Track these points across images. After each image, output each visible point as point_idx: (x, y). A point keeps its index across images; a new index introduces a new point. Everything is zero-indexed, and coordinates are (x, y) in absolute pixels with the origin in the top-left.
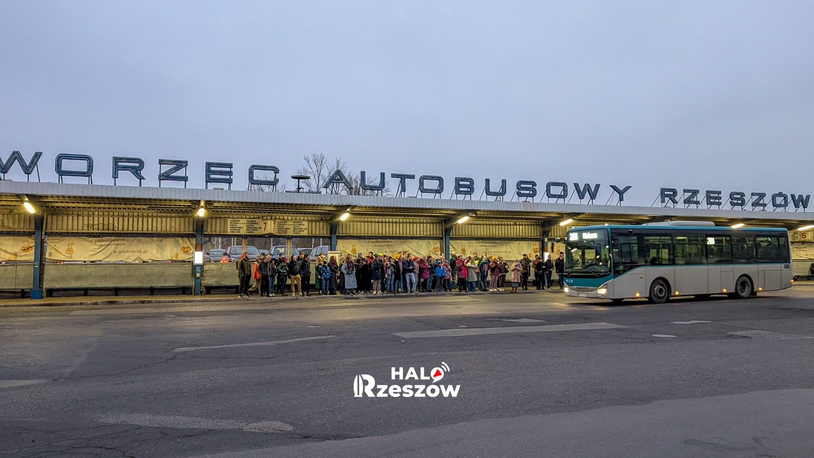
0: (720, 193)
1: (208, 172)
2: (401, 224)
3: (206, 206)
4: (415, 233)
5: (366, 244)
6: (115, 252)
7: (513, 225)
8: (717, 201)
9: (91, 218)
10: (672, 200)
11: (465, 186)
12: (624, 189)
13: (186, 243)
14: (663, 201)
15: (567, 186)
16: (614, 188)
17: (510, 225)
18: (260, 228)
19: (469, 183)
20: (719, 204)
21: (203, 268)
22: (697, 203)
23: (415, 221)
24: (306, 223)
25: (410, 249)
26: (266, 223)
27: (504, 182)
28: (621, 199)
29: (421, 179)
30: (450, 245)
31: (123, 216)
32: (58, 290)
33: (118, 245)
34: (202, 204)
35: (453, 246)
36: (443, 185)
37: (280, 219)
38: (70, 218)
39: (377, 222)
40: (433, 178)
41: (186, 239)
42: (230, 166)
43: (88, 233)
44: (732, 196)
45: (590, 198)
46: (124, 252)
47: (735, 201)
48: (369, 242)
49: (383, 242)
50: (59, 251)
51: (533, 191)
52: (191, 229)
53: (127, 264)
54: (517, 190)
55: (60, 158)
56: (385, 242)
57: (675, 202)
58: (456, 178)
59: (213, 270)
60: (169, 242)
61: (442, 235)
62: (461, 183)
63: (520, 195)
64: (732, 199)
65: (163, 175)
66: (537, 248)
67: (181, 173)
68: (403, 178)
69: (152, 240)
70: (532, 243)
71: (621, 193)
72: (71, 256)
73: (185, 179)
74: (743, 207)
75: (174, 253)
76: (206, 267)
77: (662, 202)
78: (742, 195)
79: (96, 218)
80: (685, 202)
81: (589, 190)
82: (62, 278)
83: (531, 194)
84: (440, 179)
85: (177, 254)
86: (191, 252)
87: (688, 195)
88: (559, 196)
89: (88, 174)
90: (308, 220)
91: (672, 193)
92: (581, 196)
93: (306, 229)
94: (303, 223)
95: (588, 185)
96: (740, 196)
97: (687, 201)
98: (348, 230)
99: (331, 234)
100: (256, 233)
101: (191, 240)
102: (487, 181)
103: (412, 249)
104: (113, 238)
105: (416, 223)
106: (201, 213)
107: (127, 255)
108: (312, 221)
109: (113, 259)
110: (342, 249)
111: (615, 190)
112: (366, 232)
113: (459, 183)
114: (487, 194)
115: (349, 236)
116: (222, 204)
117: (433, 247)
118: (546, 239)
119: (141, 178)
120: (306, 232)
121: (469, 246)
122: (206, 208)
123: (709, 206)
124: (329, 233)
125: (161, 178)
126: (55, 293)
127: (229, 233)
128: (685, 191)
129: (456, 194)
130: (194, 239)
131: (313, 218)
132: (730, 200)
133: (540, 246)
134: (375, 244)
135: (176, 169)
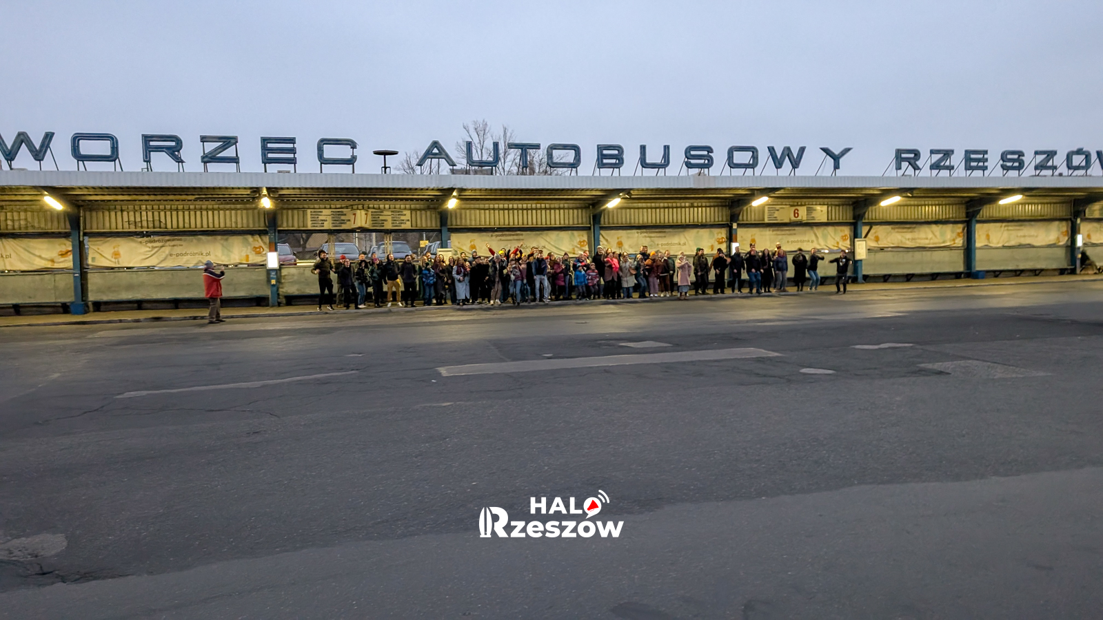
0: (985, 152)
1: (265, 150)
2: (534, 211)
3: (269, 194)
4: (553, 222)
5: (488, 238)
6: (171, 255)
7: (689, 207)
8: (981, 164)
9: (138, 215)
10: (912, 165)
11: (611, 157)
12: (841, 152)
13: (257, 241)
14: (899, 168)
15: (757, 151)
16: (826, 151)
17: (685, 207)
18: (349, 220)
19: (616, 152)
20: (984, 168)
21: (281, 273)
22: (951, 168)
23: (552, 206)
24: (408, 213)
25: (547, 243)
26: (355, 214)
27: (667, 148)
28: (837, 167)
29: (549, 150)
30: (601, 237)
31: (177, 210)
32: (106, 303)
33: (174, 246)
34: (265, 192)
35: (606, 237)
36: (580, 156)
37: (374, 208)
38: (113, 214)
39: (501, 209)
40: (565, 147)
41: (257, 237)
42: (292, 141)
43: (136, 232)
44: (1004, 157)
45: (791, 167)
46: (182, 255)
47: (1009, 164)
48: (492, 236)
49: (510, 235)
50: (104, 255)
51: (708, 160)
52: (262, 224)
53: (188, 269)
54: (686, 160)
55: (76, 139)
56: (513, 235)
57: (916, 168)
58: (598, 145)
59: (293, 275)
60: (236, 241)
61: (590, 224)
62: (605, 152)
63: (689, 166)
64: (1004, 161)
65: (206, 156)
66: (723, 238)
67: (230, 152)
68: (524, 148)
69: (215, 239)
70: (716, 231)
71: (836, 159)
72: (118, 261)
73: (235, 160)
74: (1021, 172)
75: (244, 254)
76: (284, 272)
77: (897, 169)
78: (1021, 154)
79: (144, 213)
80: (933, 167)
81: (790, 155)
82: (109, 289)
83: (707, 164)
84: (576, 148)
85: (247, 256)
86: (264, 253)
87: (936, 157)
88: (746, 166)
89: (113, 157)
90: (411, 210)
91: (912, 155)
92: (777, 164)
93: (408, 220)
94: (405, 212)
95: (788, 149)
96: (1016, 157)
97: (936, 166)
98: (463, 221)
99: (441, 226)
100: (344, 227)
101: (264, 237)
102: (643, 148)
103: (549, 243)
104: (167, 238)
105: (555, 209)
106: (266, 203)
107: (185, 258)
108: (416, 210)
109: (169, 264)
110: (457, 244)
111: (827, 154)
112: (488, 223)
113: (602, 152)
114: (643, 167)
115: (465, 228)
116: (292, 191)
117: (578, 240)
118: (735, 226)
119: (179, 161)
120: (409, 223)
121: (628, 238)
122: (269, 197)
123: (969, 172)
124: (439, 224)
125: (205, 160)
126: (103, 307)
127: (310, 228)
128: (932, 152)
129: (599, 168)
130: (268, 237)
131: (418, 206)
132: (1001, 162)
133: (726, 234)
134: (500, 238)
135: (224, 148)
